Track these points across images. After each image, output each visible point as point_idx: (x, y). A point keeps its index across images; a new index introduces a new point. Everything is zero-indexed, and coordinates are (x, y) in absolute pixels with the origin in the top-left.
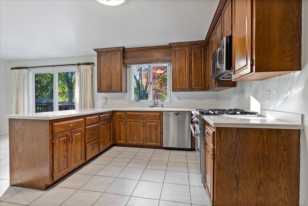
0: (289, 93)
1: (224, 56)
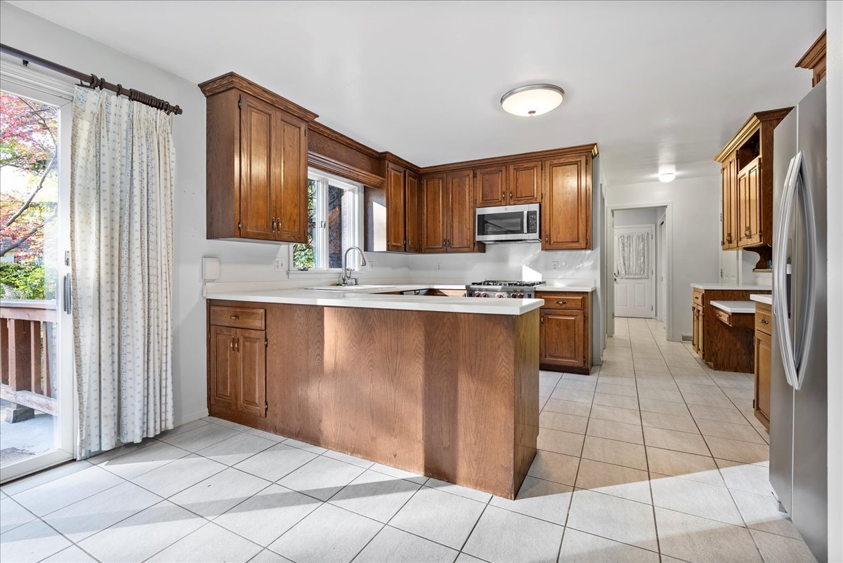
0: (581, 265)
1: (536, 223)
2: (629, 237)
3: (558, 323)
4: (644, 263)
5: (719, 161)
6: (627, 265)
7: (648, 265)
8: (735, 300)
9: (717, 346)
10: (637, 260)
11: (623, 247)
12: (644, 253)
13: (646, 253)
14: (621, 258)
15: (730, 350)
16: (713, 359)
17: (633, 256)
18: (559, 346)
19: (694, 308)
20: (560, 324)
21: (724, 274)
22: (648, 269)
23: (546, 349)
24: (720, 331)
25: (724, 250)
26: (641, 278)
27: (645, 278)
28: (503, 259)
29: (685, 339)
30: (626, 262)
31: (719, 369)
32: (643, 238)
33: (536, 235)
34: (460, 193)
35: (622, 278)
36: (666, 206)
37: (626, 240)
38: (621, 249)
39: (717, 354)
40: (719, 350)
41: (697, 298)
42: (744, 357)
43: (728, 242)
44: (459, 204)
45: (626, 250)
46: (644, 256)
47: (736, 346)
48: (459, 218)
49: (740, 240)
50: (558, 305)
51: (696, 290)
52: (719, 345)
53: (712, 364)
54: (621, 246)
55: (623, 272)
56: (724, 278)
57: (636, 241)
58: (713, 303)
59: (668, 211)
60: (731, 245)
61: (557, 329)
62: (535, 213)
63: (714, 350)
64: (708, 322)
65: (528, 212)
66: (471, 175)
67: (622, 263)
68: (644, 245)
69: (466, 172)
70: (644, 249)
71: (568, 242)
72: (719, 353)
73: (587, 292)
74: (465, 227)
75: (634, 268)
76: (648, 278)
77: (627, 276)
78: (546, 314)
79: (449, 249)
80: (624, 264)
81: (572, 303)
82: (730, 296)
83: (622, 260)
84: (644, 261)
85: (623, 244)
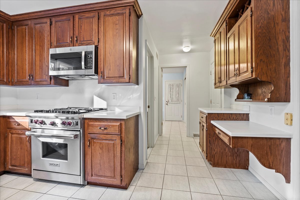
1: (92, 61)
2: (173, 85)
3: (101, 146)
4: (179, 97)
5: (212, 36)
6: (172, 97)
7: (180, 97)
8: (225, 120)
9: (214, 150)
10: (176, 95)
11: (170, 90)
12: (178, 92)
13: (179, 92)
14: (170, 94)
15: (222, 153)
16: (212, 159)
17: (174, 93)
18: (102, 166)
19: (200, 123)
20: (103, 147)
21: (212, 102)
22: (180, 99)
23: (92, 169)
24: (217, 141)
25: (215, 88)
26: (177, 103)
27: (179, 103)
28: (81, 91)
29: (195, 135)
30: (172, 96)
31: (216, 166)
32: (178, 86)
33: (92, 71)
34: (40, 37)
35: (170, 103)
36: (186, 67)
37: (171, 86)
38: (169, 90)
39: (214, 155)
40: (216, 153)
41: (202, 117)
42: (230, 158)
43: (218, 83)
44: (40, 46)
45: (171, 91)
46: (179, 94)
47: (225, 150)
48: (40, 57)
49: (229, 80)
50: (101, 131)
51: (201, 112)
52: (216, 150)
53: (212, 163)
54: (169, 89)
55: (170, 101)
56: (212, 104)
57: (175, 87)
58: (212, 122)
59: (187, 69)
60: (221, 84)
61: (100, 151)
62: (91, 53)
63: (213, 154)
64: (209, 134)
65: (85, 52)
66: (49, 23)
67: (170, 97)
68: (178, 89)
69: (45, 20)
70: (178, 90)
71: (117, 77)
72: (216, 155)
73: (124, 119)
74: (44, 64)
75: (175, 99)
76: (180, 103)
77: (172, 103)
78: (92, 138)
79: (33, 82)
80: (171, 97)
81: (112, 129)
82: (222, 117)
83: (170, 96)
84: (178, 96)
85: (170, 88)
